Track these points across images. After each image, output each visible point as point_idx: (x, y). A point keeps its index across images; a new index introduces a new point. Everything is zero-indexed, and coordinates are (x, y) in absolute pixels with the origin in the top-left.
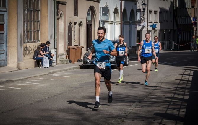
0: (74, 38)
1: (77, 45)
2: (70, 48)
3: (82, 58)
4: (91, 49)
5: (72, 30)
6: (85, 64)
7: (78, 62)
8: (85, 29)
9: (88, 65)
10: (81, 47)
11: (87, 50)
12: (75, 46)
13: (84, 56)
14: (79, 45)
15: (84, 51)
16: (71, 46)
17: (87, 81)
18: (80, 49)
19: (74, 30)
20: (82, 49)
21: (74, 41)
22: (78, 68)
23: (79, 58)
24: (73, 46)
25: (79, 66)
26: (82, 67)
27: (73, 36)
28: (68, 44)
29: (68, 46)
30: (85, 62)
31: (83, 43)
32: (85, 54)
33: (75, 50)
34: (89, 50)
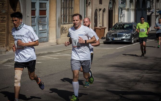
0: (99, 21)
1: (101, 26)
2: (96, 28)
3: (105, 36)
4: (112, 29)
5: (98, 15)
6: (107, 40)
7: (102, 39)
8: (108, 14)
9: (110, 41)
10: (104, 28)
11: (109, 30)
12: (100, 27)
13: (107, 35)
14: (103, 26)
15: (107, 31)
16: (97, 26)
17: (109, 54)
18: (104, 29)
19: (99, 15)
20: (105, 29)
21: (99, 23)
22: (102, 43)
23: (103, 37)
24: (98, 27)
25: (103, 42)
26: (105, 43)
27: (98, 20)
28: (94, 25)
29: (95, 27)
30: (107, 39)
31: (106, 25)
32: (108, 33)
33: (100, 30)
34: (111, 30)
